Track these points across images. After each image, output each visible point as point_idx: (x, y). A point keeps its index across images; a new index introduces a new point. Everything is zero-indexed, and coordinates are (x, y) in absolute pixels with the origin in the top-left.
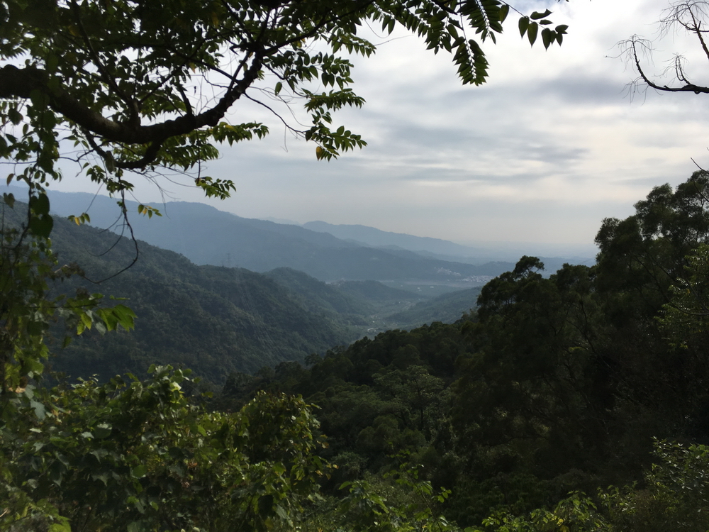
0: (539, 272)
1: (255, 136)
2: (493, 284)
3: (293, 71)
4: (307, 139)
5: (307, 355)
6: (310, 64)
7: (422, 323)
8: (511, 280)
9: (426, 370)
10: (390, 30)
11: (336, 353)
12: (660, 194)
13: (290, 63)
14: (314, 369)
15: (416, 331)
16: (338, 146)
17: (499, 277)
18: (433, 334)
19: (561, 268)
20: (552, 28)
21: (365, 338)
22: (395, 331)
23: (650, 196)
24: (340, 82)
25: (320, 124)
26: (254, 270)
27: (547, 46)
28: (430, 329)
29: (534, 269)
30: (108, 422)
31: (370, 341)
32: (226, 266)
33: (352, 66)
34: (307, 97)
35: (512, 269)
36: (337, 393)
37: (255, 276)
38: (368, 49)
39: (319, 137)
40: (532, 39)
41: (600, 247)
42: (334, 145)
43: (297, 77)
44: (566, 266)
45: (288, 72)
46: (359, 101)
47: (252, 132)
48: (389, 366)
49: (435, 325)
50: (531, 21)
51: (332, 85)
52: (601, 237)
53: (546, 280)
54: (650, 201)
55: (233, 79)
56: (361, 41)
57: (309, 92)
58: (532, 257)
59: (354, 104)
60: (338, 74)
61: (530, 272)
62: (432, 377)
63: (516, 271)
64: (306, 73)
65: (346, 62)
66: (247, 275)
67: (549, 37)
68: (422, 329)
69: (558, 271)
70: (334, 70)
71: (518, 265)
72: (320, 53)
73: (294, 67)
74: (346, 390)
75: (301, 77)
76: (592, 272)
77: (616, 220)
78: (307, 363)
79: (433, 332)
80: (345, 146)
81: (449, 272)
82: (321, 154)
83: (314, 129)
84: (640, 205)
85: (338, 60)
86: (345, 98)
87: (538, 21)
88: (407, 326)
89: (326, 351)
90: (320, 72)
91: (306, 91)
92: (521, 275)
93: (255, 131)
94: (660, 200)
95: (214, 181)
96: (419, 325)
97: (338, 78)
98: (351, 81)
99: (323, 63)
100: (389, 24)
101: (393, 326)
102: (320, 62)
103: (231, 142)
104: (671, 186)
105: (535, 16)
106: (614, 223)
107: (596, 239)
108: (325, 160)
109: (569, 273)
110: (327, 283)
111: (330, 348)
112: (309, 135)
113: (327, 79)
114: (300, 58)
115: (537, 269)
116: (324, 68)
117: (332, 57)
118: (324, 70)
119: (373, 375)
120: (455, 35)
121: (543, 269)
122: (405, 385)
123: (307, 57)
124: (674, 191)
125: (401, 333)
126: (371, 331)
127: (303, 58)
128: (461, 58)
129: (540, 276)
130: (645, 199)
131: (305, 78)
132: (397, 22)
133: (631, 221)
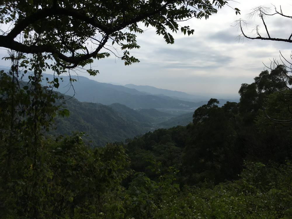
0: (218, 105)
1: (106, 57)
2: (199, 109)
3: (118, 38)
4: (122, 60)
5: (126, 139)
6: (123, 36)
7: (173, 126)
8: (206, 108)
9: (174, 144)
10: (147, 26)
11: (138, 138)
12: (264, 74)
13: (117, 35)
14: (129, 144)
15: (170, 129)
16: (131, 62)
17: (201, 106)
18: (177, 130)
19: (226, 103)
20: (190, 30)
21: (150, 132)
22: (162, 129)
23: (260, 75)
24: (132, 41)
25: (126, 55)
26: (104, 104)
27: (189, 35)
28: (176, 128)
29: (215, 104)
30: (60, 147)
31: (151, 133)
32: (93, 102)
33: (136, 36)
34: (122, 45)
35: (206, 104)
36: (138, 154)
37: (105, 107)
38: (141, 31)
39: (125, 59)
40: (185, 33)
41: (240, 95)
42: (130, 61)
43: (119, 40)
44: (228, 102)
45: (116, 38)
46: (138, 47)
47: (105, 55)
48: (159, 143)
49: (178, 127)
50: (184, 28)
51: (130, 42)
52: (241, 91)
53: (220, 108)
54: (260, 77)
55: (101, 43)
56: (139, 29)
57: (123, 44)
58: (215, 99)
59: (137, 48)
60: (132, 39)
61: (214, 105)
62: (176, 147)
63: (208, 104)
64: (122, 38)
65: (134, 35)
66: (101, 106)
67: (189, 33)
68: (173, 128)
69: (225, 104)
70: (130, 37)
71: (209, 102)
72: (126, 32)
73: (118, 36)
74: (141, 152)
75: (120, 40)
76: (238, 105)
77: (247, 84)
78: (126, 142)
79: (177, 129)
80: (134, 61)
81: (184, 105)
82: (126, 64)
83: (124, 56)
84: (256, 79)
85: (132, 35)
86: (133, 46)
87: (186, 28)
88: (167, 127)
89: (133, 137)
90: (126, 38)
91: (122, 44)
92: (210, 106)
93: (106, 55)
94: (264, 76)
95: (93, 71)
96: (172, 126)
97: (132, 40)
98: (136, 41)
99: (127, 35)
100: (147, 24)
101: (161, 127)
102: (126, 35)
103: (98, 59)
104: (268, 71)
105: (185, 27)
106: (246, 85)
107: (239, 92)
108: (127, 65)
109: (229, 105)
110: (134, 109)
111: (135, 136)
112: (123, 58)
113: (128, 40)
114: (120, 34)
115: (216, 103)
116: (127, 37)
117: (130, 33)
118: (127, 38)
119: (152, 147)
120: (165, 31)
121: (219, 103)
122: (165, 150)
123: (122, 33)
124: (270, 73)
125: (164, 130)
126: (152, 129)
127: (121, 34)
128: (166, 37)
129: (217, 106)
130: (258, 76)
131: (121, 40)
132: (149, 24)
133: (253, 84)
